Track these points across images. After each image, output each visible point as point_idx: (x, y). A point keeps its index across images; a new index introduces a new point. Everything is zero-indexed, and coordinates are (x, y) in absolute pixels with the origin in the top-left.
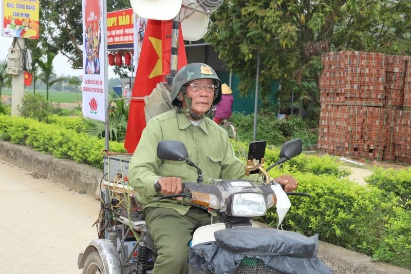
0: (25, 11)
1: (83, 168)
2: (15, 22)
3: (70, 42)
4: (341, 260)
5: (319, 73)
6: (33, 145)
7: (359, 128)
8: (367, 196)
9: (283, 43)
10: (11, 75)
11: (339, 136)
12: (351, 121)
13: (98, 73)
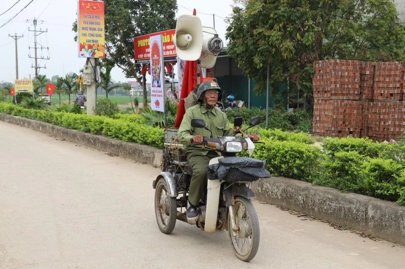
0: (95, 38)
1: (144, 147)
2: (88, 47)
3: (124, 57)
4: (296, 186)
5: (312, 77)
6: (107, 134)
7: (342, 116)
8: (312, 151)
9: (285, 55)
10: (86, 85)
11: (327, 122)
12: (336, 111)
13: (160, 86)
